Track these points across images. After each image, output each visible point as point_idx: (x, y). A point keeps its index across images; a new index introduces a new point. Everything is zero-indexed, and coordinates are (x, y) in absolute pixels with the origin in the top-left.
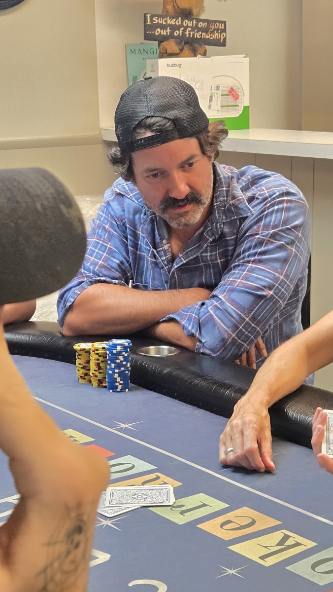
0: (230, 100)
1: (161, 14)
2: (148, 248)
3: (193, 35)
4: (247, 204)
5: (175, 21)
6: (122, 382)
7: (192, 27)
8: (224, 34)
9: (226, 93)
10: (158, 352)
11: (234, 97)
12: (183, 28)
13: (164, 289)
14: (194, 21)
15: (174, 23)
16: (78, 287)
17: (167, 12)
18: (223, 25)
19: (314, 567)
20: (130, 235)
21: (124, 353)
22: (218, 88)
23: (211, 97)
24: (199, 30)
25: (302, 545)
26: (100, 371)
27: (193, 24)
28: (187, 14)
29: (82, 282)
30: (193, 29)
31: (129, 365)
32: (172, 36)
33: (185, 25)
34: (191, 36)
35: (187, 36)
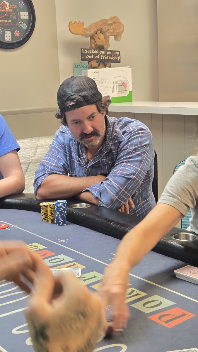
0: (123, 88)
1: (89, 48)
2: (76, 157)
3: (105, 58)
4: (122, 135)
5: (96, 52)
6: (62, 221)
7: (104, 54)
8: (119, 57)
9: (121, 85)
10: (81, 206)
11: (125, 86)
12: (99, 55)
13: (84, 176)
14: (105, 51)
15: (95, 53)
16: (43, 176)
17: (92, 47)
18: (119, 53)
19: (144, 305)
20: (68, 151)
21: (63, 207)
22: (116, 82)
23: (113, 87)
24: (107, 55)
25: (140, 294)
26: (52, 215)
27: (104, 53)
28: (101, 48)
29: (45, 174)
30: (104, 55)
31: (66, 212)
32: (94, 59)
33: (100, 53)
34: (104, 58)
35: (102, 58)
